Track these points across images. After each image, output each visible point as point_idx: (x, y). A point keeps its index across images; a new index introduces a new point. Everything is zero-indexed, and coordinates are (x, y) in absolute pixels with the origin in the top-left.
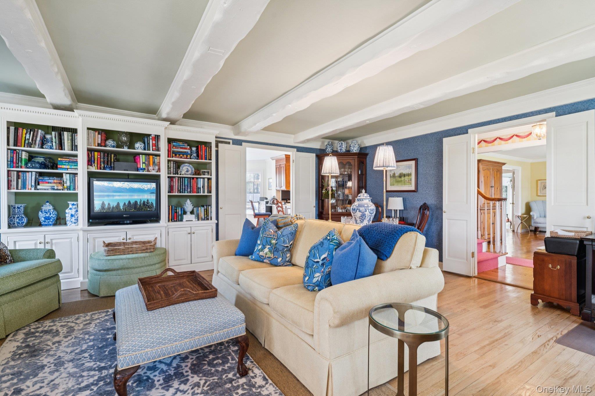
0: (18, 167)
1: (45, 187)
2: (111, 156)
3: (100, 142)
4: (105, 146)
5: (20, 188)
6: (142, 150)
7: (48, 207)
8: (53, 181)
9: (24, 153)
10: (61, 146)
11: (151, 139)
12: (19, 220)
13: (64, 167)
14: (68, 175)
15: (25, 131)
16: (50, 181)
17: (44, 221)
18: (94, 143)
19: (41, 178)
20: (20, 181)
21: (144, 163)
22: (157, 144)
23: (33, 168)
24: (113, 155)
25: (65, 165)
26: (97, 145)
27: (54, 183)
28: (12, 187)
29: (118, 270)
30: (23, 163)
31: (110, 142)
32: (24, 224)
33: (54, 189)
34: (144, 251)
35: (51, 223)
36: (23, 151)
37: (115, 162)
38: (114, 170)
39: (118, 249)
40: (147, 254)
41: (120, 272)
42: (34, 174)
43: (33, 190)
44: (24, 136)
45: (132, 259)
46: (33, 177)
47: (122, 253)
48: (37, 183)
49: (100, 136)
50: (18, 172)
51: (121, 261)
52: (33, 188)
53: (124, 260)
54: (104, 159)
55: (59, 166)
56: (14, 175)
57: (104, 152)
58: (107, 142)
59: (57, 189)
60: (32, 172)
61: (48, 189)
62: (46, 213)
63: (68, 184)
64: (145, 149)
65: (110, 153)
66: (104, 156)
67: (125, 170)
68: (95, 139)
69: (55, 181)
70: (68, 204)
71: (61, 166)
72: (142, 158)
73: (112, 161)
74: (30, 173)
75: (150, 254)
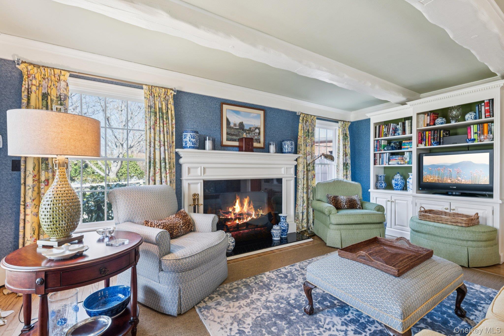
0: (379, 151)
1: (394, 163)
2: (440, 132)
3: (428, 122)
4: (434, 124)
5: (380, 164)
6: (473, 120)
7: (398, 177)
8: (398, 158)
9: (383, 141)
10: (404, 132)
11: (483, 106)
12: (380, 184)
13: (406, 147)
14: (408, 153)
15: (384, 126)
16: (396, 158)
17: (395, 187)
18: (424, 124)
19: (391, 157)
20: (381, 159)
21: (476, 133)
22: (491, 109)
23: (388, 150)
24: (442, 131)
25: (406, 145)
26: (426, 125)
27: (399, 159)
28: (377, 164)
29: (426, 233)
30: (382, 147)
31: (439, 120)
32: (383, 187)
33: (398, 164)
34: (454, 224)
35: (399, 188)
36: (382, 140)
37: (444, 137)
38: (443, 145)
39: (428, 216)
40: (457, 228)
41: (427, 236)
42: (388, 154)
43: (387, 165)
44: (383, 130)
45: (438, 227)
46: (387, 156)
47: (432, 220)
48: (389, 160)
49: (429, 117)
50: (380, 154)
51: (428, 227)
52: (387, 164)
53: (431, 227)
54: (434, 136)
55: (402, 147)
56: (378, 156)
57: (435, 130)
58: (436, 121)
59: (401, 164)
60: (386, 153)
61: (395, 164)
62: (396, 181)
63: (408, 160)
64: (475, 118)
65: (439, 130)
66: (434, 134)
67: (453, 144)
68: (424, 121)
69: (399, 158)
70: (409, 175)
71: (404, 147)
72: (474, 128)
73: (442, 136)
74: (386, 154)
75: (461, 228)
